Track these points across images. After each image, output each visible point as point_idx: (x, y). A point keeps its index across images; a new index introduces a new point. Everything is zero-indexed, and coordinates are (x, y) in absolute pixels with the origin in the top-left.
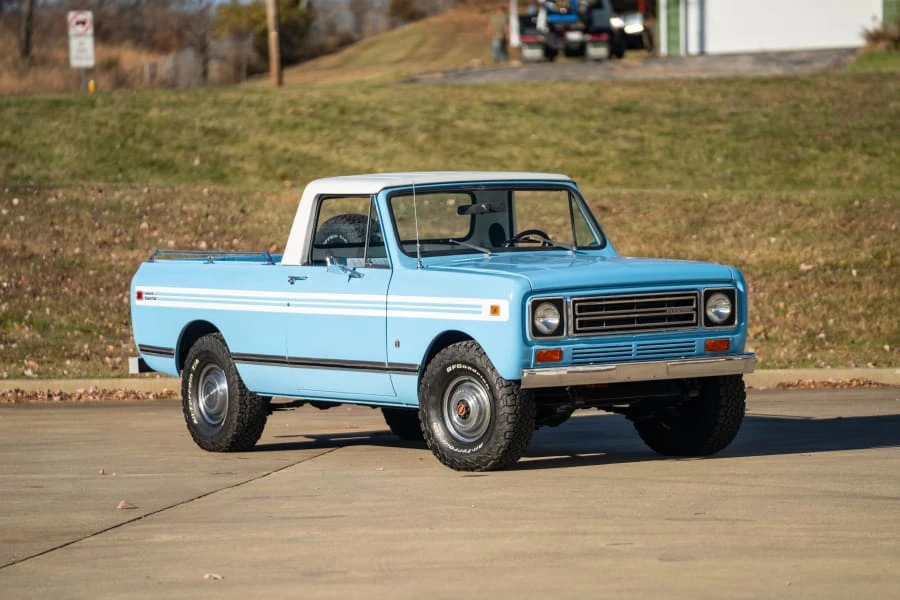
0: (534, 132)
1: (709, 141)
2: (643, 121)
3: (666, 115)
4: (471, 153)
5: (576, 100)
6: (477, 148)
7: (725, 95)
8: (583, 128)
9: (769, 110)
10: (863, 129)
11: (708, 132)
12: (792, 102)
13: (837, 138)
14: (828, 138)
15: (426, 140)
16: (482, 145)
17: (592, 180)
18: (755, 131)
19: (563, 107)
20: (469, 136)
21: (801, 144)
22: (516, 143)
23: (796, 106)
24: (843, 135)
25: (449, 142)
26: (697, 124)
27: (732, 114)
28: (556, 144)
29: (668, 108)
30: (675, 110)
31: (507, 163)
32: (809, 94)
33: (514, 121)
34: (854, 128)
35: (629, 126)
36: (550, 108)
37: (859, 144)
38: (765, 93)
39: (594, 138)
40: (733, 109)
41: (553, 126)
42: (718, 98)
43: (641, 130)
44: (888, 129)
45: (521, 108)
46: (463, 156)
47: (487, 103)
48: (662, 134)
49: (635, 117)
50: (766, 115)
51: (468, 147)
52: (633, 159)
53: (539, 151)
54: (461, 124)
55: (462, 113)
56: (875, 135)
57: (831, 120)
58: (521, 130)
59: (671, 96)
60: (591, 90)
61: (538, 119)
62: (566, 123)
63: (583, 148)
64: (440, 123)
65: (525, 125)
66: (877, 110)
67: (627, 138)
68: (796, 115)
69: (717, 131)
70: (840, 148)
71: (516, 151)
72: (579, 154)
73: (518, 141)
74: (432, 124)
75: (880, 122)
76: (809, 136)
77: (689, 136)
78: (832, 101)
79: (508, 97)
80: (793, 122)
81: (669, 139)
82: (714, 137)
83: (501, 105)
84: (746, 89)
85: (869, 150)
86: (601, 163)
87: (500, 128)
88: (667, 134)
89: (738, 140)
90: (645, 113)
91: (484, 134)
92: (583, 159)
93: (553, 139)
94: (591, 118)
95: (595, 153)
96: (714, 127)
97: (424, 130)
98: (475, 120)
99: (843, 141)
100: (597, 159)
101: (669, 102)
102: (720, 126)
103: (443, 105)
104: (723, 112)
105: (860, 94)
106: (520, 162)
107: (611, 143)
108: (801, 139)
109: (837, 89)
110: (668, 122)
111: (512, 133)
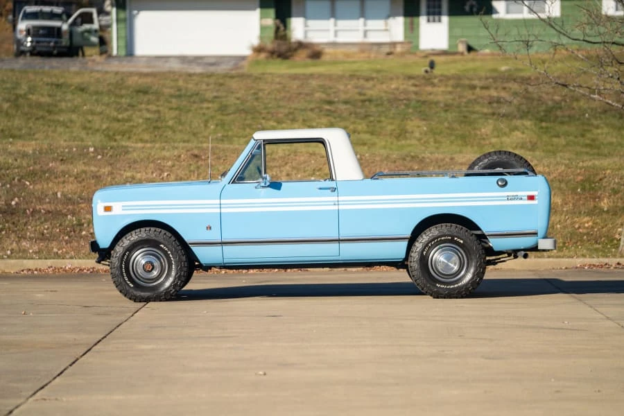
0: (85, 105)
1: (204, 114)
2: (158, 100)
3: (172, 96)
4: (43, 117)
5: (109, 84)
6: (47, 114)
7: (208, 85)
8: (118, 103)
9: (239, 95)
10: (302, 110)
11: (201, 108)
12: (252, 91)
13: (287, 115)
14: (280, 115)
15: (10, 107)
16: (50, 112)
17: (129, 138)
18: (232, 109)
19: (101, 88)
20: (39, 105)
21: (264, 118)
22: (73, 111)
23: (255, 94)
24: (290, 113)
25: (26, 109)
26: (194, 102)
27: (216, 97)
28: (101, 113)
29: (172, 91)
30: (178, 93)
31: (69, 124)
32: (262, 86)
33: (69, 96)
34: (296, 109)
35: (148, 103)
36: (92, 88)
37: (301, 120)
38: (234, 84)
39: (126, 110)
40: (215, 94)
41: (97, 100)
42: (204, 87)
43: (158, 106)
44: (317, 110)
45: (73, 87)
46: (37, 119)
47: (47, 84)
48: (171, 109)
49: (152, 97)
50: (238, 99)
51: (41, 113)
52: (155, 124)
53: (90, 118)
54: (33, 97)
55: (32, 90)
56: (310, 113)
57: (281, 103)
58: (76, 103)
59: (172, 84)
60: (118, 78)
61: (85, 96)
62: (106, 99)
63: (120, 116)
64: (18, 97)
65: (78, 100)
66: (308, 98)
67: (148, 110)
68: (257, 99)
69: (208, 108)
70: (289, 122)
71: (74, 117)
72: (119, 121)
73: (74, 110)
74: (13, 97)
75: (312, 106)
76: (268, 113)
77: (189, 111)
78: (279, 91)
79: (61, 81)
80: (256, 104)
81: (177, 112)
82: (206, 112)
83: (58, 86)
84: (221, 81)
85: (308, 124)
86: (133, 126)
87: (60, 101)
88: (176, 109)
89: (223, 115)
90: (158, 94)
91: (49, 105)
92: (121, 123)
93: (99, 109)
94: (122, 96)
95: (129, 120)
96: (205, 105)
97: (8, 101)
98: (42, 95)
99: (291, 117)
100: (131, 124)
101: (171, 88)
102: (210, 105)
103: (17, 85)
104: (209, 95)
105: (295, 87)
106: (78, 125)
107: (137, 113)
108: (263, 116)
109: (279, 83)
110: (174, 100)
111: (69, 105)
